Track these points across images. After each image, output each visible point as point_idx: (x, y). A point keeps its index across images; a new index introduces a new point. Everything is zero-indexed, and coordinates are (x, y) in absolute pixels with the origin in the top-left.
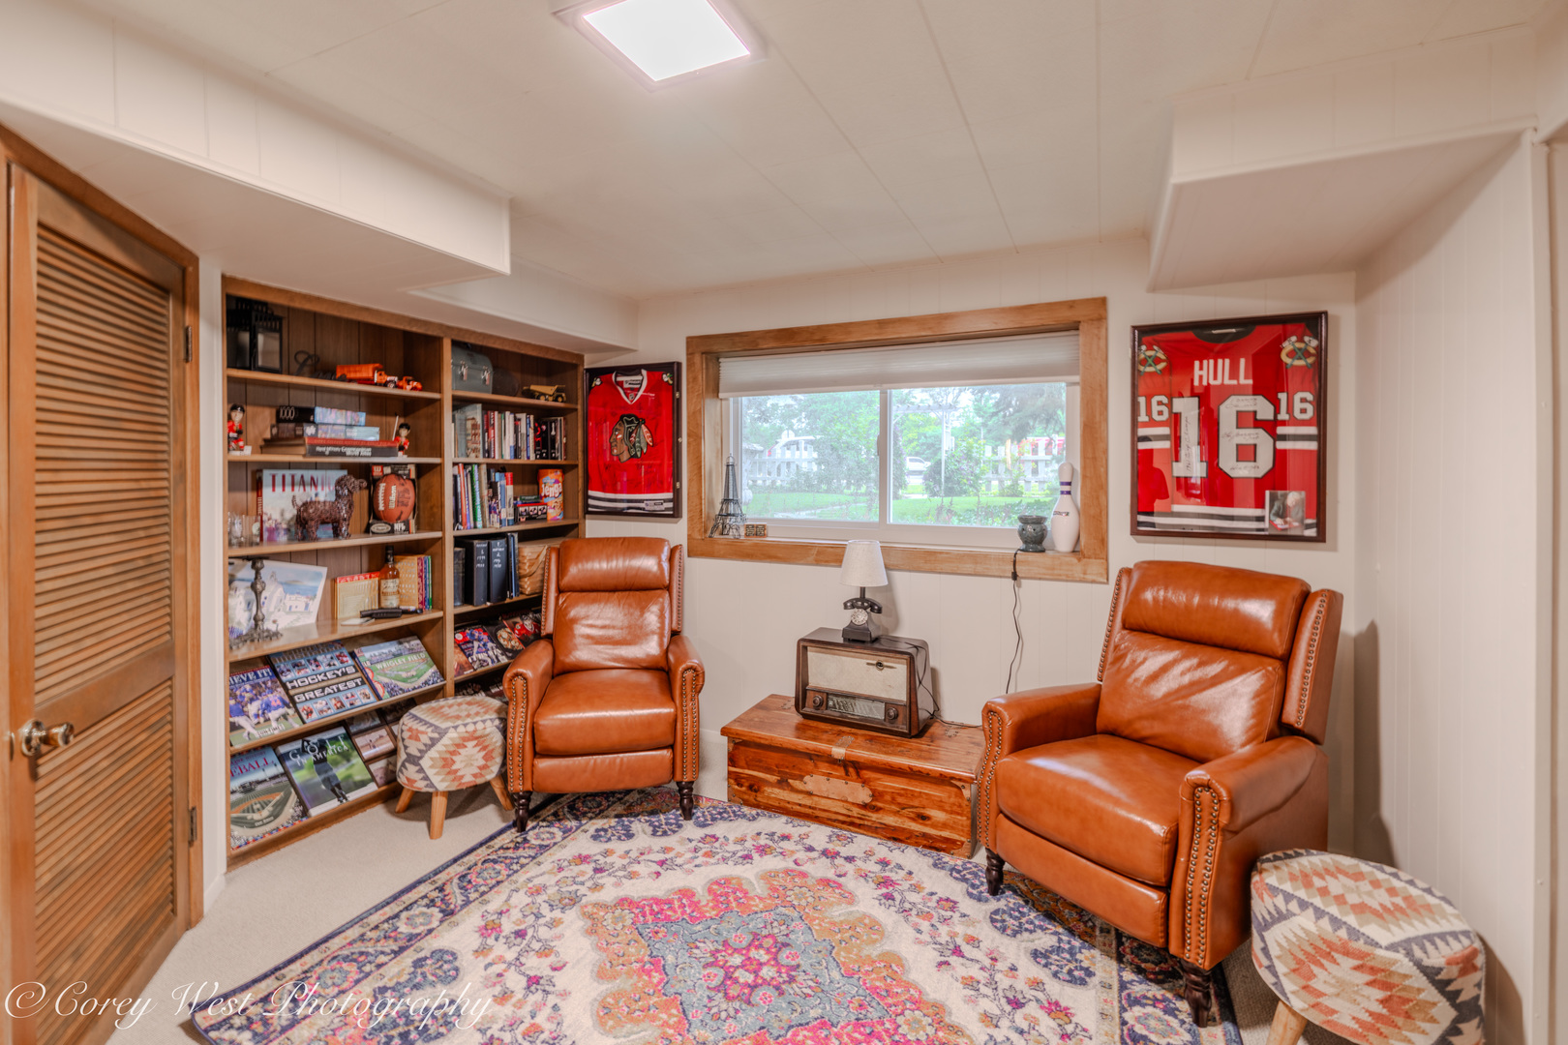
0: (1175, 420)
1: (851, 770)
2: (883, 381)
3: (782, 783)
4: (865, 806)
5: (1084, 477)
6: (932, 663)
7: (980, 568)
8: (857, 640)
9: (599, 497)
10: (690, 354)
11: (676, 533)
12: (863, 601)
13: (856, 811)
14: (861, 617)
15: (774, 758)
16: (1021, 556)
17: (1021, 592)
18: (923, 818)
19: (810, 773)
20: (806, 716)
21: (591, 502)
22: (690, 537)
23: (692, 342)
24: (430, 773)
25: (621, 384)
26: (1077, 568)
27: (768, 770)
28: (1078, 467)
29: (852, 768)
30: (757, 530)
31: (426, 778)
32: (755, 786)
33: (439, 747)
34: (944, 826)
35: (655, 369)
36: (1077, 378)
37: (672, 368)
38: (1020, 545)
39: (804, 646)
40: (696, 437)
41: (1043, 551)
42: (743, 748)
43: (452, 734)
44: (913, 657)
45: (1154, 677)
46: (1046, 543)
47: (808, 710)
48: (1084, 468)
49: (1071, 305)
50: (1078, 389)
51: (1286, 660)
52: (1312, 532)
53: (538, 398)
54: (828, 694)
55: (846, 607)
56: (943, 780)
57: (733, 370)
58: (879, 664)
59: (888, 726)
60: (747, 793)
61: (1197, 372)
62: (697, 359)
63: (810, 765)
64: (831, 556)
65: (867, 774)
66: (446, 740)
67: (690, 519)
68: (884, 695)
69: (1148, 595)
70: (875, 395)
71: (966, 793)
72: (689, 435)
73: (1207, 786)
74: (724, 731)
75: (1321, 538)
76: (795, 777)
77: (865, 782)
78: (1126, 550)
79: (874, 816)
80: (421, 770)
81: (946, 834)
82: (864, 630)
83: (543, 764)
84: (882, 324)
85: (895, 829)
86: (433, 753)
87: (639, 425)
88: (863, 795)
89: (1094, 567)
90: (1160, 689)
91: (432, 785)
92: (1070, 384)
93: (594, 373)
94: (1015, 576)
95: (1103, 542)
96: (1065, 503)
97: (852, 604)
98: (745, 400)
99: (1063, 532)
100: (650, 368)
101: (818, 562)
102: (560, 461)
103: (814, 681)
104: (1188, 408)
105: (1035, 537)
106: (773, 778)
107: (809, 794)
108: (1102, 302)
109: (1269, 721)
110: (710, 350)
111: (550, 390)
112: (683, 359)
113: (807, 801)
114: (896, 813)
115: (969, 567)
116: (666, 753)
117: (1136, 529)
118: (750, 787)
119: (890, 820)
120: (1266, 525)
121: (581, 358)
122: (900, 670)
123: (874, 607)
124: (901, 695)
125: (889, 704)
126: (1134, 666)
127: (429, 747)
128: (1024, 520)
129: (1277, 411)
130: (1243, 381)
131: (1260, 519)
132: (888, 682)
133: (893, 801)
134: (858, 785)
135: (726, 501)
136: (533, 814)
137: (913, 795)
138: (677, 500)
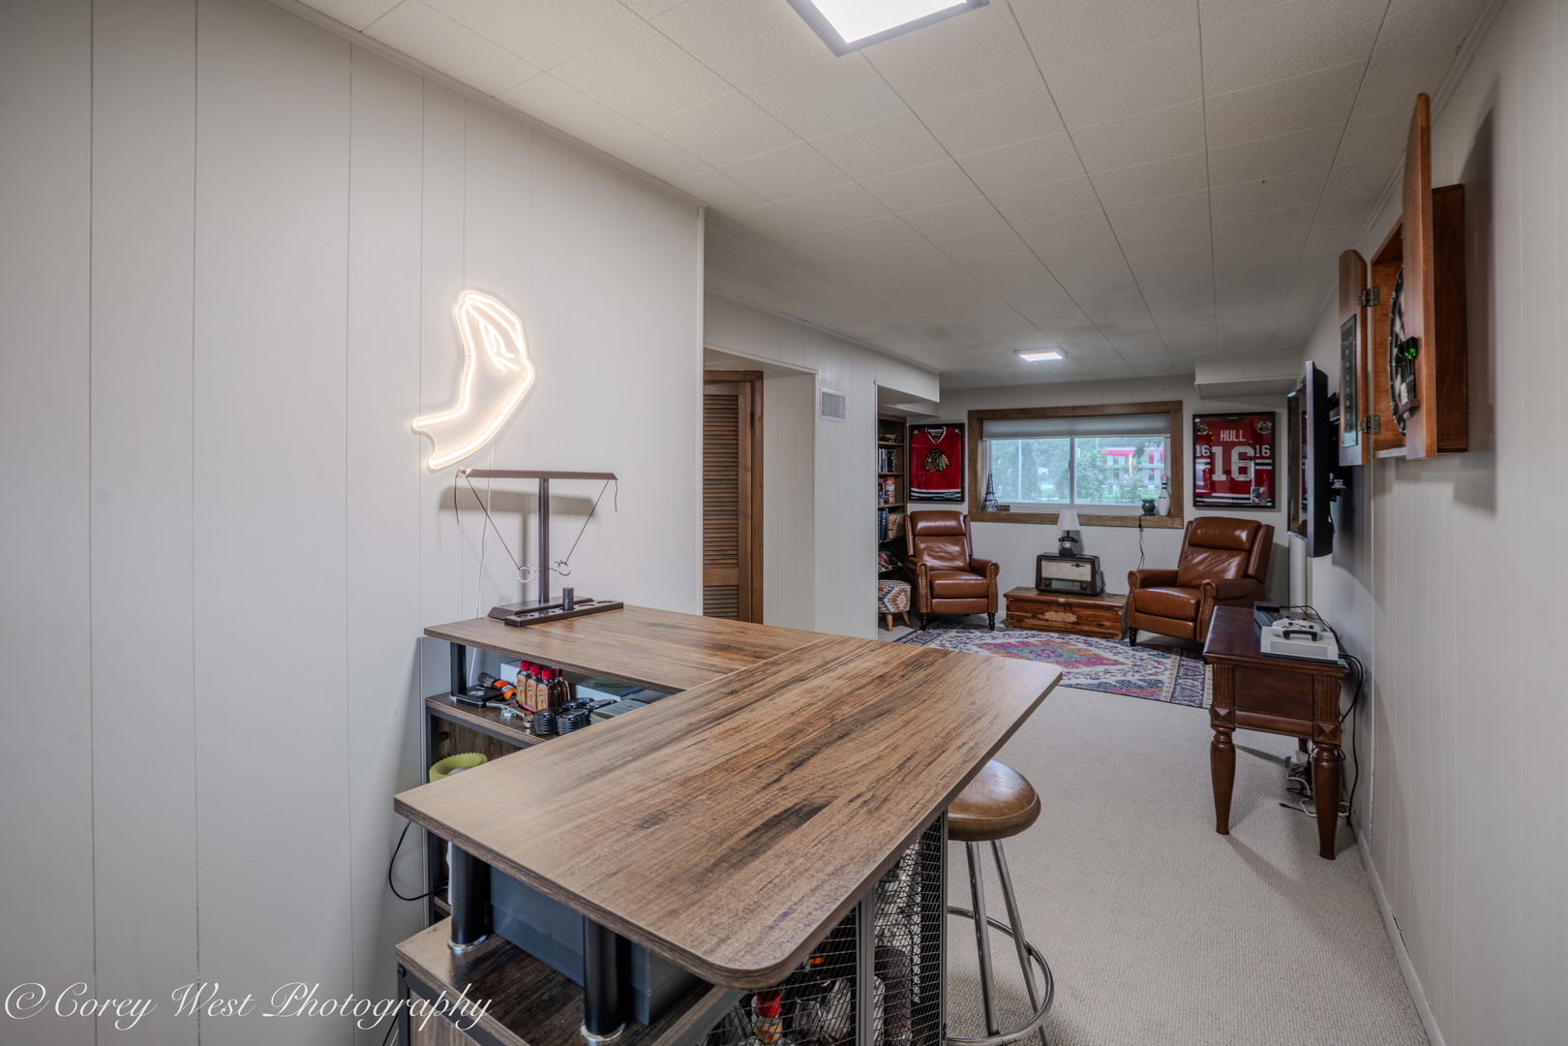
0: (1212, 456)
1: (1067, 608)
2: (1072, 434)
3: (1034, 617)
4: (1074, 623)
5: (1172, 481)
6: (1101, 569)
7: (1123, 524)
8: (1065, 555)
9: (916, 491)
10: (970, 419)
11: (964, 508)
12: (1068, 536)
13: (1069, 626)
14: (1068, 545)
15: (1028, 606)
16: (1143, 518)
17: (1143, 534)
18: (1101, 626)
19: (1048, 611)
20: (1040, 591)
21: (912, 494)
22: (969, 511)
23: (971, 413)
24: (888, 604)
25: (930, 433)
26: (1169, 523)
27: (1027, 612)
28: (1170, 476)
29: (1067, 607)
30: (1006, 508)
31: (886, 606)
32: (1020, 620)
33: (891, 594)
34: (1110, 628)
35: (951, 427)
36: (1169, 435)
37: (961, 426)
38: (1143, 513)
39: (1040, 559)
40: (973, 461)
41: (1154, 515)
42: (1015, 601)
43: (896, 589)
44: (1093, 561)
45: (1201, 563)
46: (1155, 512)
47: (1042, 587)
48: (1172, 476)
49: (1166, 403)
50: (1169, 440)
51: (1250, 552)
52: (1269, 504)
53: (888, 441)
54: (1051, 580)
55: (1060, 540)
56: (1110, 608)
57: (990, 427)
58: (1078, 566)
59: (1082, 592)
60: (1015, 622)
61: (1222, 436)
62: (974, 421)
63: (1048, 608)
64: (1051, 519)
65: (1075, 609)
66: (894, 591)
67: (970, 503)
68: (1080, 579)
69: (1199, 531)
70: (1066, 441)
71: (1120, 613)
72: (969, 460)
73: (1209, 584)
74: (1005, 596)
75: (1273, 507)
76: (1040, 614)
77: (1074, 613)
78: (1191, 513)
79: (1078, 627)
80: (884, 603)
81: (1111, 631)
82: (1070, 550)
83: (935, 600)
84: (1074, 408)
85: (1088, 632)
86: (889, 596)
87: (941, 455)
88: (1073, 618)
89: (1177, 522)
90: (1201, 568)
91: (888, 609)
92: (1166, 438)
93: (913, 428)
94: (1140, 526)
95: (1181, 510)
96: (1165, 493)
97: (1062, 540)
98: (993, 442)
99: (1163, 507)
100: (947, 425)
101: (1041, 523)
102: (895, 473)
103: (1044, 575)
104: (1218, 450)
105: (1150, 508)
106: (1029, 615)
107: (1047, 620)
108: (1180, 403)
109: (1241, 573)
110: (979, 418)
111: (893, 437)
112: (966, 421)
113: (1046, 624)
114: (1088, 625)
115: (1118, 523)
116: (986, 600)
117: (1196, 504)
118: (1018, 620)
119: (1085, 628)
120: (1251, 501)
121: (905, 419)
122: (1088, 567)
123: (1073, 540)
124: (1088, 578)
125: (1082, 582)
126: (1193, 559)
127: (888, 593)
128: (1145, 501)
129: (1255, 453)
130: (1241, 440)
131: (1249, 499)
132: (1084, 573)
133: (1087, 620)
134: (1070, 615)
135: (987, 493)
136: (929, 623)
137: (1096, 616)
138: (963, 492)
